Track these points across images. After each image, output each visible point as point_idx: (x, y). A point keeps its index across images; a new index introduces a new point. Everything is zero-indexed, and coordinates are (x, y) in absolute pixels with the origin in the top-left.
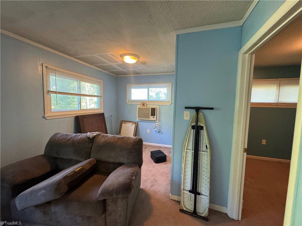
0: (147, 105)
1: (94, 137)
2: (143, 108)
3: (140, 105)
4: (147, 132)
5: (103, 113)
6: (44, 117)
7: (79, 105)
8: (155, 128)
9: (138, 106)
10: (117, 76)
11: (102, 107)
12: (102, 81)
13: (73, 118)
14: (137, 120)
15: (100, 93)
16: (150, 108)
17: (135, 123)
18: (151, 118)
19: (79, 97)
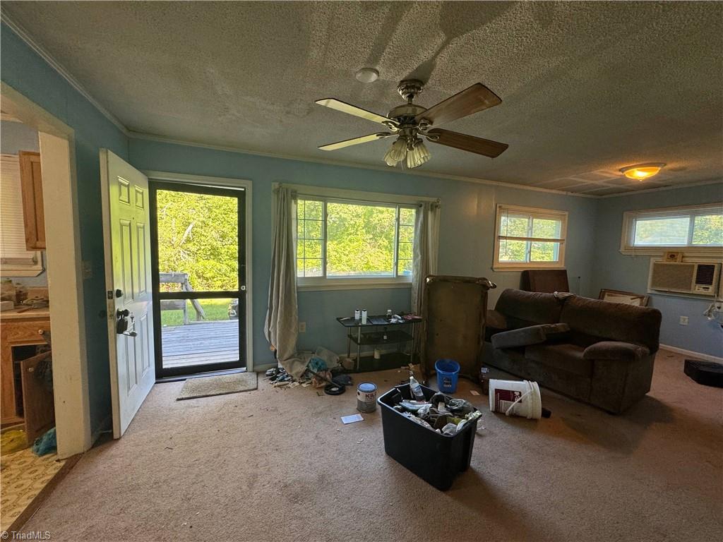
0: (683, 257)
1: (566, 298)
2: (672, 263)
3: (661, 256)
4: (679, 321)
5: (565, 271)
6: (492, 268)
7: (528, 255)
8: (709, 316)
9: (653, 260)
10: (599, 197)
11: (563, 260)
12: (567, 213)
13: (520, 273)
14: (649, 291)
15: (562, 235)
16: (693, 266)
17: (642, 298)
18: (699, 289)
19: (529, 242)
